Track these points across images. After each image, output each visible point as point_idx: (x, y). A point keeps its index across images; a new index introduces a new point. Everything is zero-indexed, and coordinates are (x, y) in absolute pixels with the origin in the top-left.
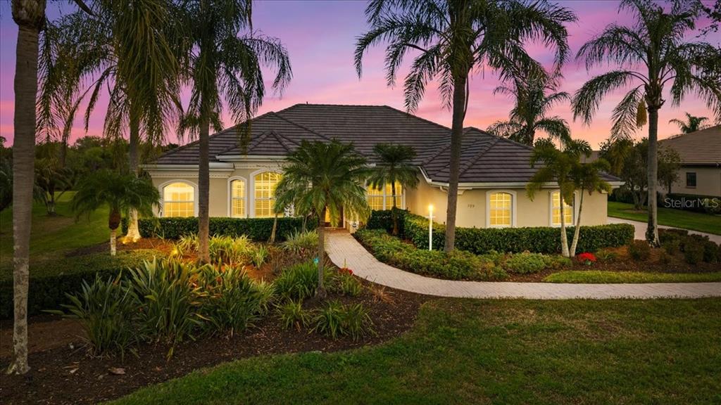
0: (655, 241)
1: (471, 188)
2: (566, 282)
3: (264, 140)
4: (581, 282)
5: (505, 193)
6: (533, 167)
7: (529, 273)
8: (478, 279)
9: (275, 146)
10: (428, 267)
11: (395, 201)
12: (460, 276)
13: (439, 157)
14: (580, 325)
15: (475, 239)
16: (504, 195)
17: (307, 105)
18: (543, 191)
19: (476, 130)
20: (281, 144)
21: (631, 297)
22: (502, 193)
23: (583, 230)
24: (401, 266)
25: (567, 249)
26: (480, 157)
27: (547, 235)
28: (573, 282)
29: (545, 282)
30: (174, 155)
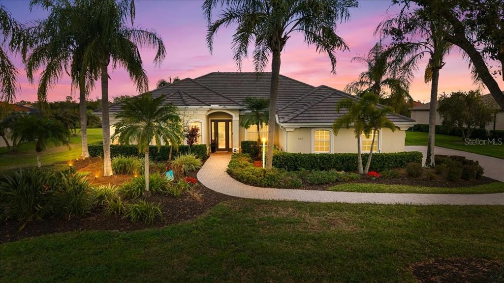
0: (431, 164)
1: (299, 127)
2: (342, 190)
3: (171, 96)
4: (354, 191)
5: (326, 130)
6: (339, 113)
7: (322, 184)
8: (279, 187)
9: (178, 100)
10: (248, 178)
11: (259, 135)
12: (266, 185)
13: (292, 106)
14: (314, 221)
15: (296, 161)
16: (325, 131)
17: (219, 73)
18: (350, 129)
19: (326, 87)
20: (182, 98)
21: (376, 202)
22: (324, 130)
23: (375, 156)
24: (236, 177)
25: (362, 168)
26: (313, 106)
27: (350, 159)
28: (347, 191)
29: (328, 190)
30: (116, 106)
